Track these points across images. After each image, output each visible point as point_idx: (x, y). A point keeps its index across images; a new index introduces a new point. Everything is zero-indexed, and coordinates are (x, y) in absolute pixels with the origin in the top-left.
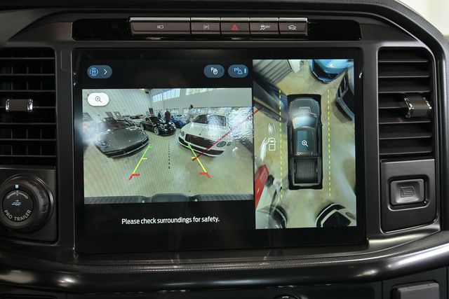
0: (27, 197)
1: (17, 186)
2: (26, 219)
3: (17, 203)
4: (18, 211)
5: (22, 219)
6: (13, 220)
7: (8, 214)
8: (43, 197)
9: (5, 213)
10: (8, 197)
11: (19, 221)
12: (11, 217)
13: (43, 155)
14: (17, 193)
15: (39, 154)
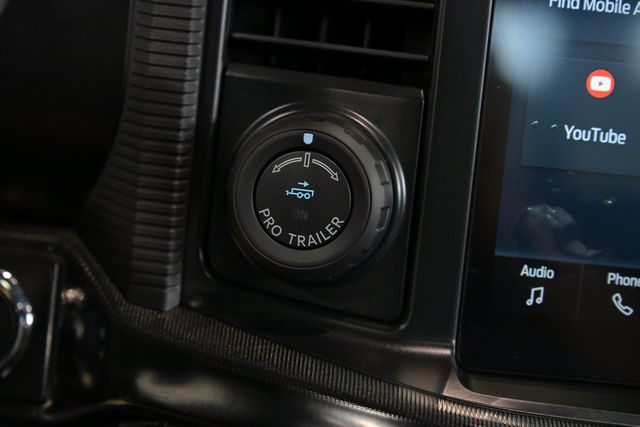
0: (334, 176)
1: (308, 139)
2: (325, 243)
3: (303, 192)
4: (303, 215)
5: (312, 241)
6: (282, 241)
7: (269, 221)
8: (384, 183)
9: (261, 218)
10: (277, 168)
11: (301, 248)
12: (277, 230)
13: (371, 46)
14: (307, 159)
15: (361, 45)
